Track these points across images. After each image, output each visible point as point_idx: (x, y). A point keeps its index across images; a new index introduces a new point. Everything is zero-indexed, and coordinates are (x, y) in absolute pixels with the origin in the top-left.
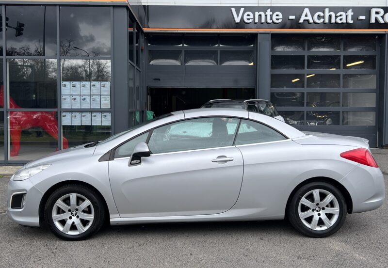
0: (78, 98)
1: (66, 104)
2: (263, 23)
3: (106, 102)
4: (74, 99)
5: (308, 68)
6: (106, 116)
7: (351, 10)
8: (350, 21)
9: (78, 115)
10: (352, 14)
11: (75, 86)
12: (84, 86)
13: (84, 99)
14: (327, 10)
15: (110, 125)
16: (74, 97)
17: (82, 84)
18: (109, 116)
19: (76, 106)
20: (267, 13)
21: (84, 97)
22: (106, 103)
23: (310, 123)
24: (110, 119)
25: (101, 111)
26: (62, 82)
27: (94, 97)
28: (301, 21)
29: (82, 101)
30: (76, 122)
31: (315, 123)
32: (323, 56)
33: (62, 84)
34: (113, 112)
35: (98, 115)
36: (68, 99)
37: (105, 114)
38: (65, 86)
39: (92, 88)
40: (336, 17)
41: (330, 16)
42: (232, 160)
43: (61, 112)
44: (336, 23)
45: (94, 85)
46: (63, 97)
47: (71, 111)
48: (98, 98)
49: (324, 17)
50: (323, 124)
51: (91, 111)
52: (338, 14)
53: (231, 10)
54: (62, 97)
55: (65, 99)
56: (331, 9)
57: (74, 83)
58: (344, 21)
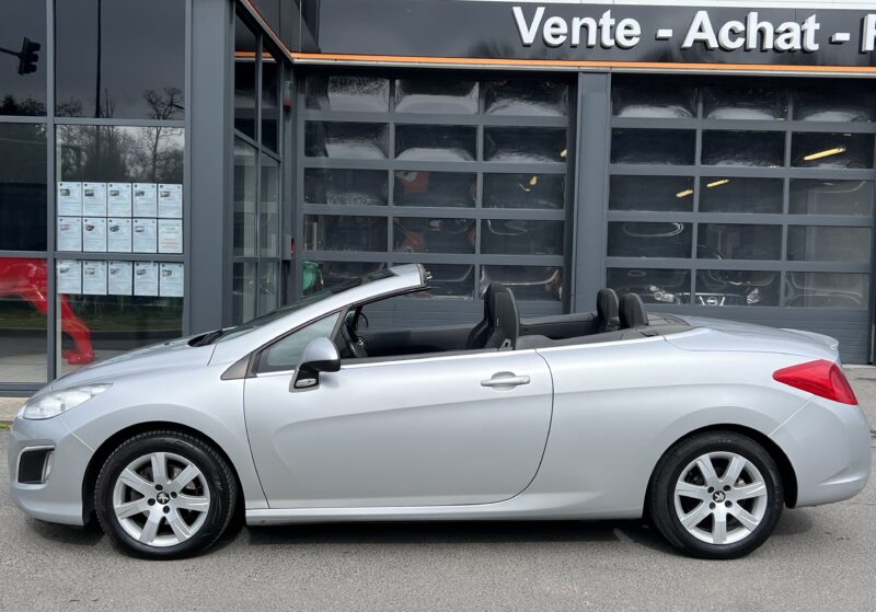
0: (100, 225)
1: (68, 241)
2: (591, 47)
3: (173, 236)
4: (91, 228)
5: (703, 163)
6: (170, 273)
7: (814, 16)
8: (811, 45)
9: (100, 268)
10: (817, 26)
11: (92, 195)
12: (116, 194)
13: (115, 229)
14: (753, 16)
15: (181, 295)
16: (90, 222)
17: (110, 189)
18: (178, 272)
19: (96, 245)
20: (601, 22)
21: (114, 223)
22: (171, 239)
23: (705, 298)
24: (181, 281)
25: (160, 259)
26: (59, 183)
27: (140, 222)
28: (688, 43)
29: (111, 233)
30: (96, 287)
31: (719, 299)
32: (741, 133)
33: (59, 187)
34: (187, 262)
35: (152, 269)
36: (76, 227)
37: (168, 267)
38: (67, 192)
39: (137, 199)
40: (777, 34)
41: (761, 33)
42: (528, 382)
43: (55, 260)
44: (776, 49)
45: (143, 193)
46: (63, 223)
47: (83, 258)
48: (150, 226)
49: (745, 34)
50: (740, 304)
51: (134, 259)
52: (782, 28)
53: (513, 13)
54: (59, 223)
55: (66, 228)
56: (764, 14)
57: (91, 186)
58: (796, 45)
